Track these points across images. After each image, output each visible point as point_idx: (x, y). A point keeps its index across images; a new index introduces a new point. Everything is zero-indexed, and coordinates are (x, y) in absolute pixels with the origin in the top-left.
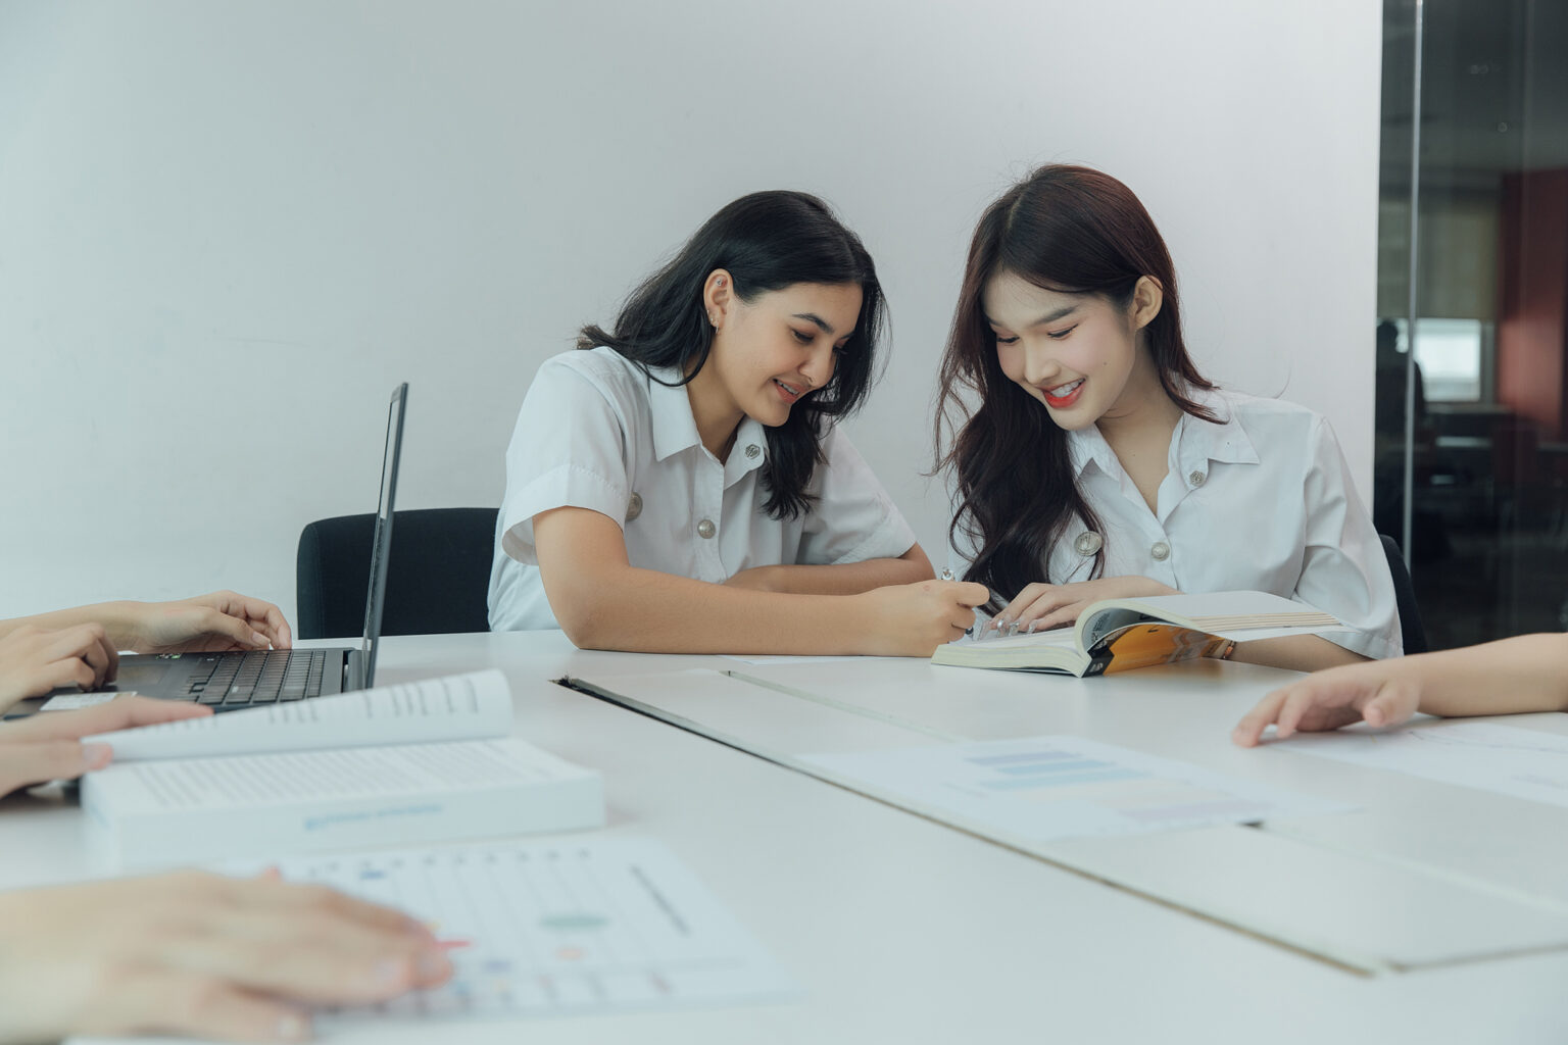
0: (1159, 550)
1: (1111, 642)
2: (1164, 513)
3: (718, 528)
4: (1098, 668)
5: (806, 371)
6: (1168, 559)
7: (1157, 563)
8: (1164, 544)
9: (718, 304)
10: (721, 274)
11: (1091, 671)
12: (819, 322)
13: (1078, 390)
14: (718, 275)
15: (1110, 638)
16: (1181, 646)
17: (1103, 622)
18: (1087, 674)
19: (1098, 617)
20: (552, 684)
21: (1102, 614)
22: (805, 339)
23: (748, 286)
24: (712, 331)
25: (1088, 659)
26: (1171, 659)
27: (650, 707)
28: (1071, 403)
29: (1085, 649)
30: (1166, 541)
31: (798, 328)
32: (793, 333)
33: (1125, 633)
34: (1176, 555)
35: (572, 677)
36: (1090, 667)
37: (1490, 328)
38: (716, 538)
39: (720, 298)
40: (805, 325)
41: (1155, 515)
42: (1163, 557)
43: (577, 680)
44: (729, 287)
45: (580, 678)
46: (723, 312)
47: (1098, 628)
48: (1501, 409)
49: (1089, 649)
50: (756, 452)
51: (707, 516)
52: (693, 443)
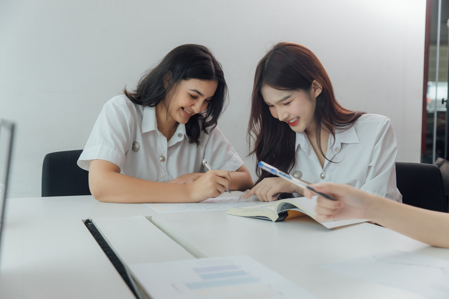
0: (323, 175)
1: (288, 211)
3: (166, 158)
4: (281, 219)
6: (325, 179)
7: (322, 180)
8: (324, 173)
11: (279, 220)
12: (199, 93)
13: (298, 120)
18: (277, 221)
22: (194, 97)
28: (296, 124)
31: (191, 94)
32: (190, 95)
34: (327, 177)
36: (278, 219)
38: (166, 162)
40: (194, 93)
42: (323, 178)
47: (282, 208)
49: (278, 213)
50: (181, 136)
51: (162, 154)
52: (154, 129)
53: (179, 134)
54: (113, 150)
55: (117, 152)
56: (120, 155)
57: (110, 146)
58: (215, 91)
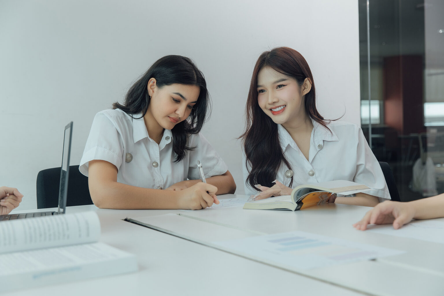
0: (311, 173)
1: (302, 199)
2: (311, 160)
3: (159, 164)
4: (299, 208)
5: (177, 112)
6: (315, 175)
7: (311, 177)
8: (312, 171)
9: (152, 89)
10: (153, 80)
11: (297, 209)
12: (181, 96)
14: (152, 80)
15: (302, 198)
16: (321, 199)
17: (300, 193)
19: (298, 191)
20: (122, 220)
21: (299, 190)
22: (177, 101)
23: (160, 84)
24: (150, 98)
25: (296, 205)
26: (318, 204)
27: (157, 227)
29: (295, 201)
30: (313, 170)
31: (174, 97)
32: (172, 99)
33: (307, 196)
34: (317, 174)
35: (129, 218)
36: (297, 207)
37: (382, 102)
38: (159, 168)
39: (152, 87)
40: (177, 97)
41: (308, 160)
42: (313, 175)
43: (130, 219)
44: (155, 84)
45: (131, 218)
46: (153, 91)
47: (298, 195)
48: (386, 126)
49: (296, 202)
50: (169, 138)
51: (155, 160)
52: (146, 136)
53: (166, 138)
54: (108, 150)
55: (112, 152)
56: (115, 155)
57: (104, 148)
58: (198, 96)
